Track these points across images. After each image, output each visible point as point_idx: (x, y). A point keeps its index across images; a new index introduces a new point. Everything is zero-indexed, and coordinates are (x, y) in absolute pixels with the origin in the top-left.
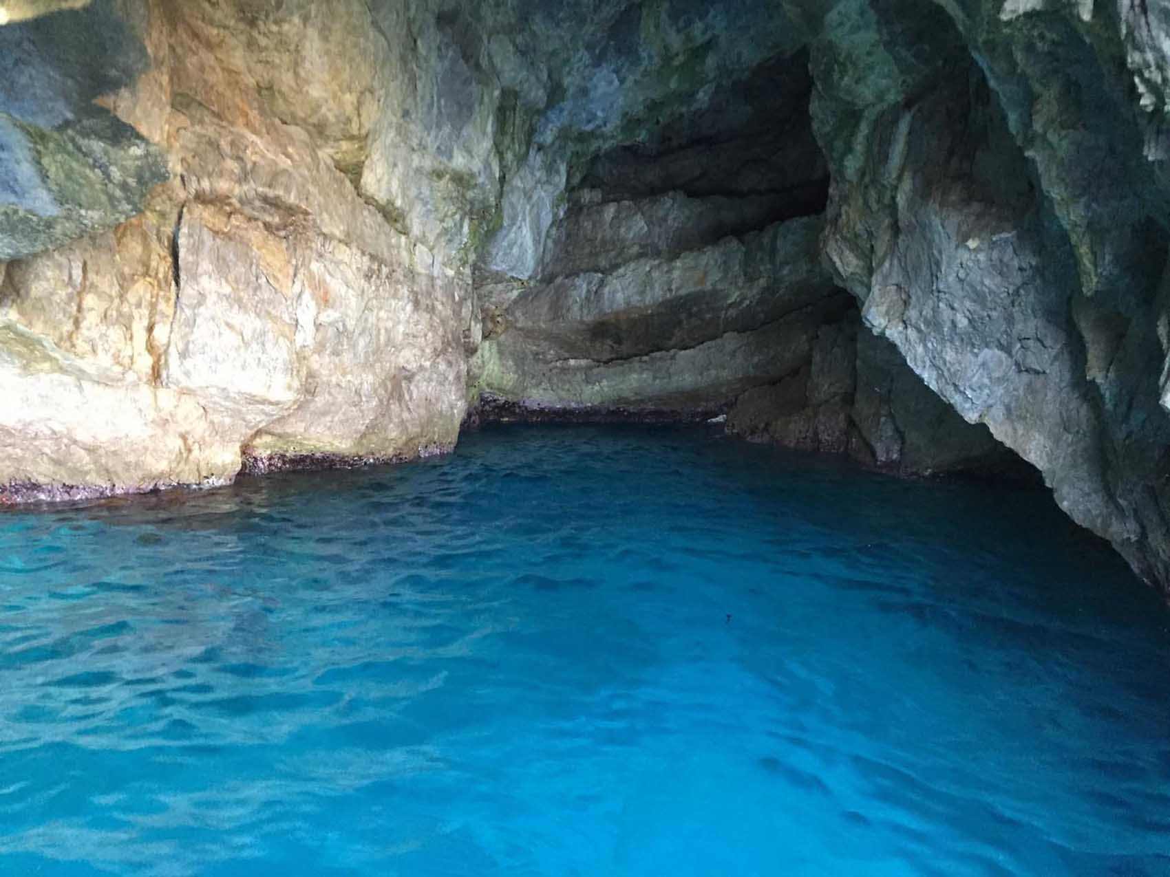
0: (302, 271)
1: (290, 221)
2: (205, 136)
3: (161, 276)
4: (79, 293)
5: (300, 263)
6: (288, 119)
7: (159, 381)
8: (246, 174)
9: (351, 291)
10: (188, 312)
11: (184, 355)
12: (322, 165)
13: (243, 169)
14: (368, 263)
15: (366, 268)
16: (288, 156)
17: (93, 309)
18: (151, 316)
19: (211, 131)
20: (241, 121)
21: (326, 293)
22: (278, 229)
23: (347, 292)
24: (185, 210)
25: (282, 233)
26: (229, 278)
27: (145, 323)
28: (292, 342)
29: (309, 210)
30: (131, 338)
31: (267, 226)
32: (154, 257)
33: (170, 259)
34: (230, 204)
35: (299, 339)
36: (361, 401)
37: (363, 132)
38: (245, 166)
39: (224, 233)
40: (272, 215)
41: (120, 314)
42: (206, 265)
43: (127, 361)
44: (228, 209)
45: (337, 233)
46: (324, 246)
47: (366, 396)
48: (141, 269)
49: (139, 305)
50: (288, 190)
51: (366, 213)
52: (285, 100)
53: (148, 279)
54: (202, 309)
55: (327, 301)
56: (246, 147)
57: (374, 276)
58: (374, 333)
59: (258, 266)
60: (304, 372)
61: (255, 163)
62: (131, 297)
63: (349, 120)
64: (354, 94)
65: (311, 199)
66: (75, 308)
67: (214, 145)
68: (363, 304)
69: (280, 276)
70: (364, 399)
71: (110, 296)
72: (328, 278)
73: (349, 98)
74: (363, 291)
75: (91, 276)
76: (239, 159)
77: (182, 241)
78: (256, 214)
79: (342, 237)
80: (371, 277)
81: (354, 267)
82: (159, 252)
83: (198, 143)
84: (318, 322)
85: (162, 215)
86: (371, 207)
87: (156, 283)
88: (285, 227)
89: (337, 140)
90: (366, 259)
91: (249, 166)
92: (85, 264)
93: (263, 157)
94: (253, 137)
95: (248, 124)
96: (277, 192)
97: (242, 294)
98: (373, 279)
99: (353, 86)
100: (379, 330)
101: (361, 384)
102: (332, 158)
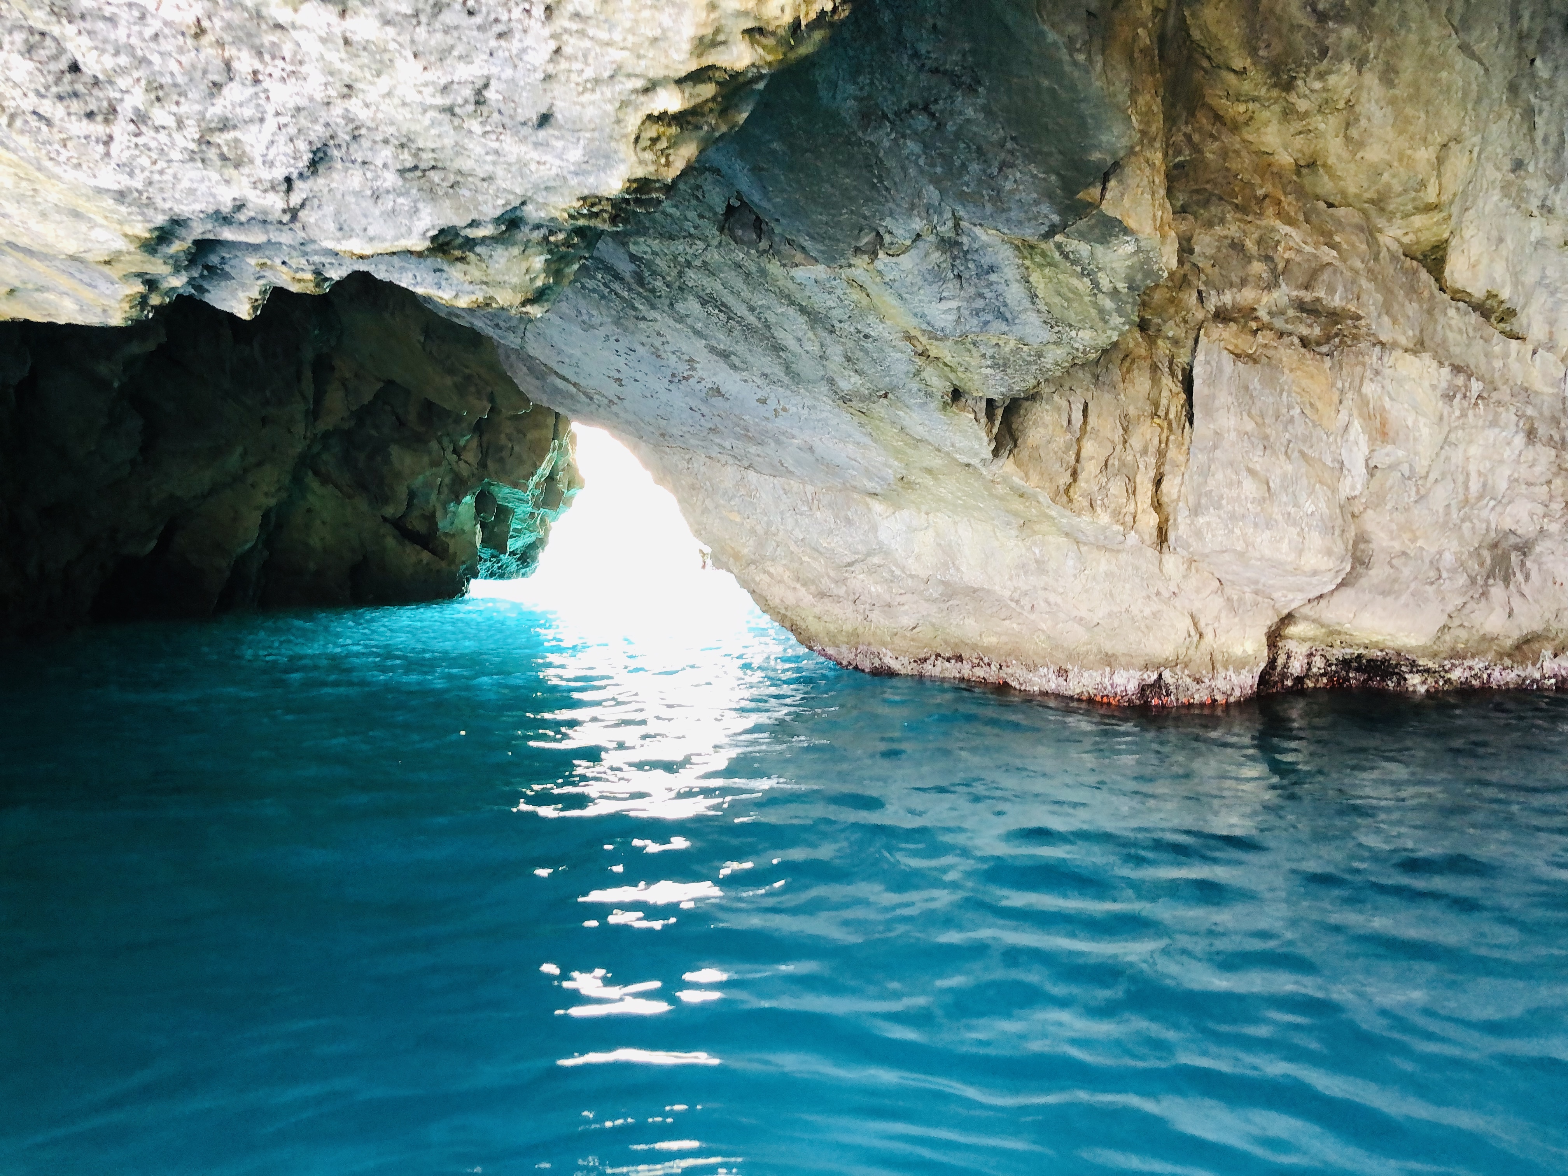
0: (1350, 395)
1: (1335, 330)
2: (1226, 237)
3: (1172, 416)
4: (1078, 440)
5: (1347, 385)
6: (1336, 199)
7: (1165, 545)
8: (1276, 278)
9: (1422, 420)
10: (1202, 457)
11: (1195, 511)
12: (1384, 253)
13: (1273, 271)
14: (1449, 377)
15: (1444, 385)
16: (1333, 246)
17: (1093, 458)
18: (1159, 465)
19: (1233, 230)
20: (1270, 211)
21: (1383, 424)
22: (1319, 344)
23: (1416, 421)
24: (1202, 332)
25: (1325, 349)
26: (1253, 412)
27: (1152, 474)
28: (1334, 491)
29: (1360, 312)
30: (1134, 493)
31: (1305, 342)
32: (1165, 393)
33: (1183, 396)
34: (1256, 319)
35: (1345, 489)
36: (1440, 577)
37: (1444, 198)
38: (1276, 265)
39: (1249, 356)
40: (1310, 326)
41: (1123, 464)
42: (1224, 398)
43: (1129, 519)
44: (1254, 325)
45: (1403, 341)
46: (1381, 359)
47: (1448, 571)
48: (1149, 409)
49: (1145, 452)
50: (1331, 290)
51: (1452, 312)
52: (1333, 176)
53: (1157, 420)
54: (1218, 453)
55: (1384, 434)
56: (1278, 242)
57: (1459, 396)
58: (1461, 479)
59: (1289, 395)
60: (1351, 534)
61: (1288, 261)
62: (1136, 442)
63: (1423, 184)
64: (1431, 148)
65: (1364, 297)
66: (1073, 457)
67: (1237, 246)
68: (1441, 437)
69: (1319, 405)
70: (1445, 575)
71: (1113, 442)
72: (1387, 404)
73: (1424, 155)
74: (1441, 418)
75: (1092, 419)
76: (1268, 259)
77: (1198, 372)
78: (1290, 327)
79: (1411, 346)
80: (1454, 396)
81: (1426, 384)
82: (1170, 385)
83: (1219, 249)
84: (1372, 465)
85: (1176, 342)
86: (1461, 304)
87: (1165, 425)
88: (1328, 339)
89: (1406, 216)
90: (1446, 371)
91: (1281, 266)
92: (1086, 406)
93: (1299, 251)
94: (1287, 229)
95: (1280, 215)
96: (1316, 294)
97: (1268, 431)
98: (1457, 401)
99: (1429, 137)
100: (1468, 475)
101: (1440, 553)
102: (1399, 242)
